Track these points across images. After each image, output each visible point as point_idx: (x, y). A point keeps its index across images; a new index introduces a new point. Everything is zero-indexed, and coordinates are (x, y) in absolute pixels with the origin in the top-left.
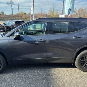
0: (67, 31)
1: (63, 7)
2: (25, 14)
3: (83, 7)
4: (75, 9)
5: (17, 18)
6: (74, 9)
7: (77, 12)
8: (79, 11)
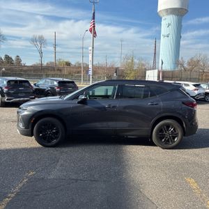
0: (142, 96)
1: (155, 53)
2: (68, 64)
3: (200, 55)
4: (182, 58)
5: (50, 73)
6: (180, 59)
7: (185, 65)
8: (189, 64)
